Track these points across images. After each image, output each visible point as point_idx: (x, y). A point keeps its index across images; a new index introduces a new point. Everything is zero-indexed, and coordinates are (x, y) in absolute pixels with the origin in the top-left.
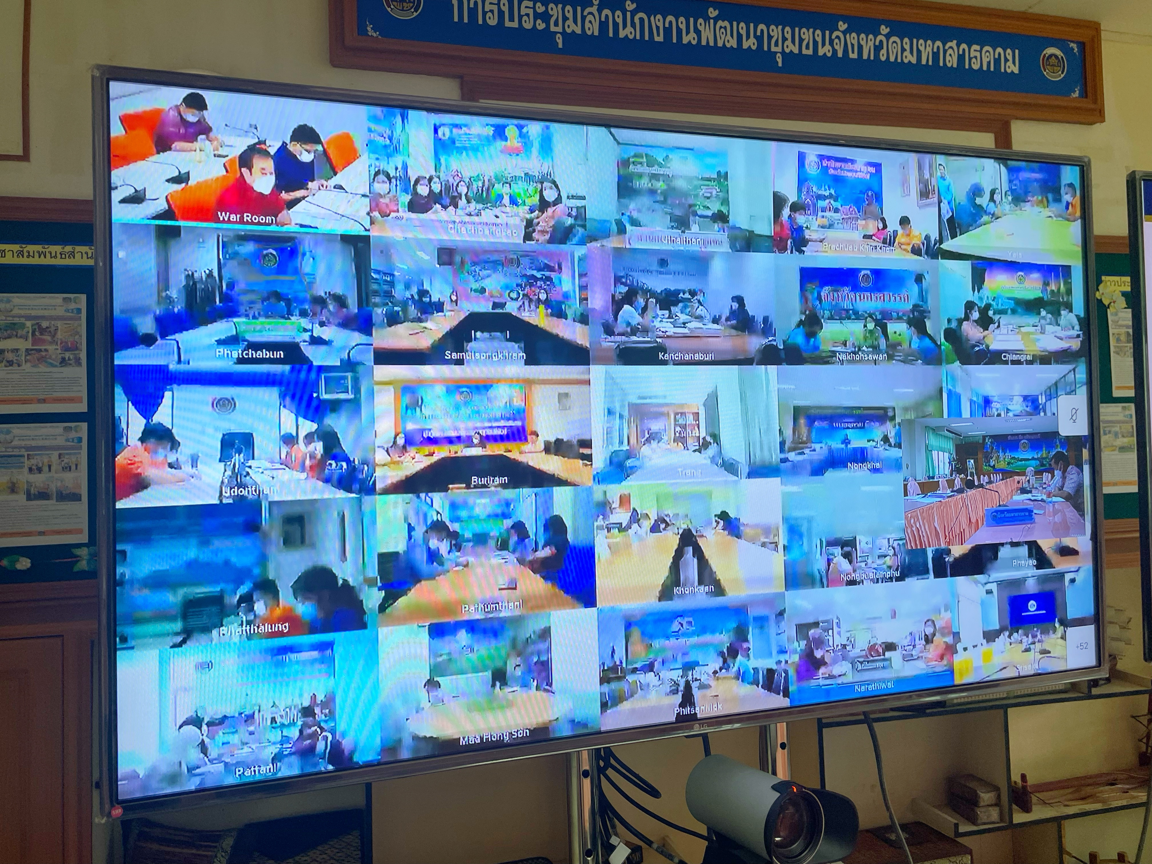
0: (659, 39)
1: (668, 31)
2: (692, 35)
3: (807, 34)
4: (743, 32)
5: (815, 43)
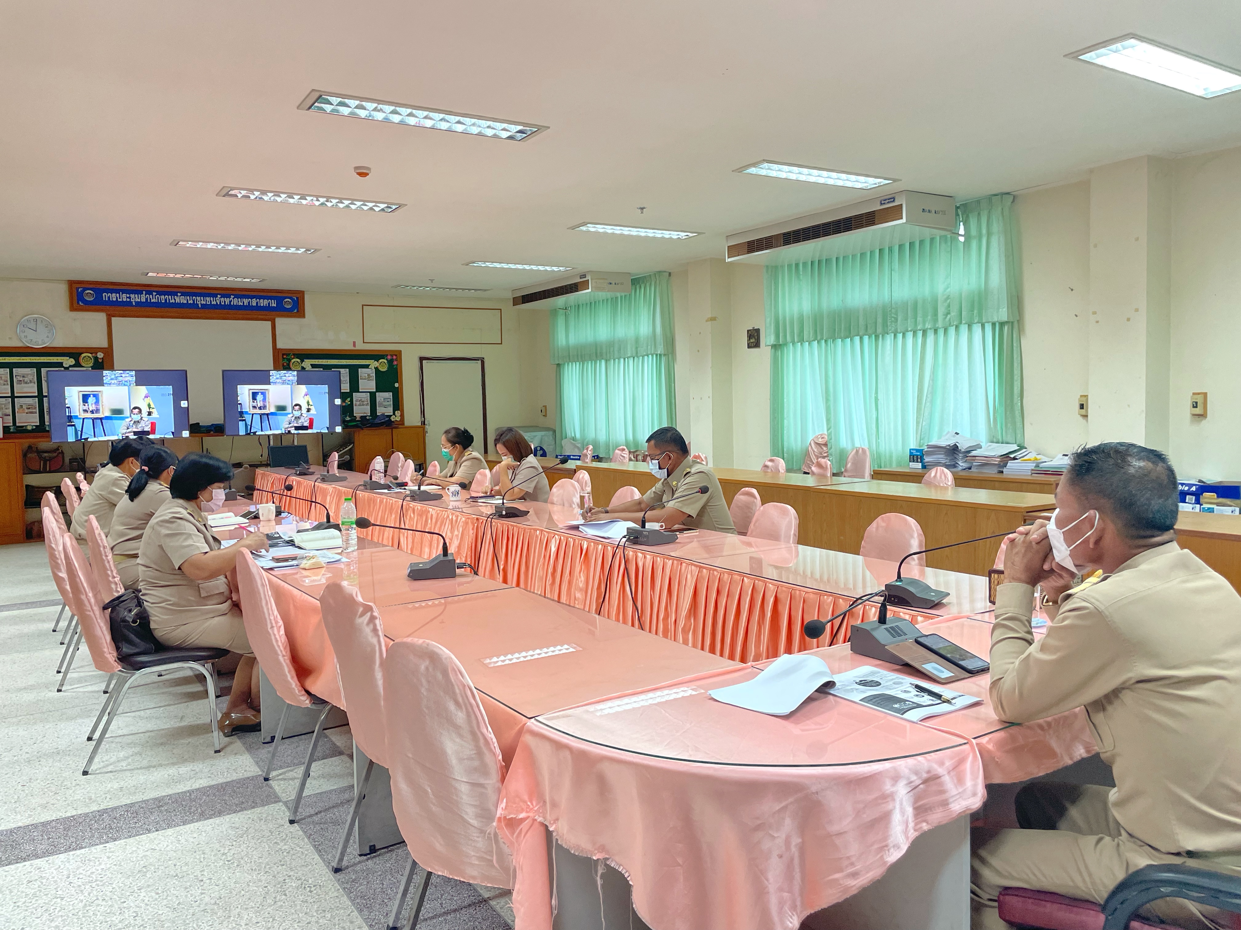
0: (164, 302)
1: (166, 300)
2: (173, 300)
3: (208, 299)
4: (189, 299)
5: (211, 301)
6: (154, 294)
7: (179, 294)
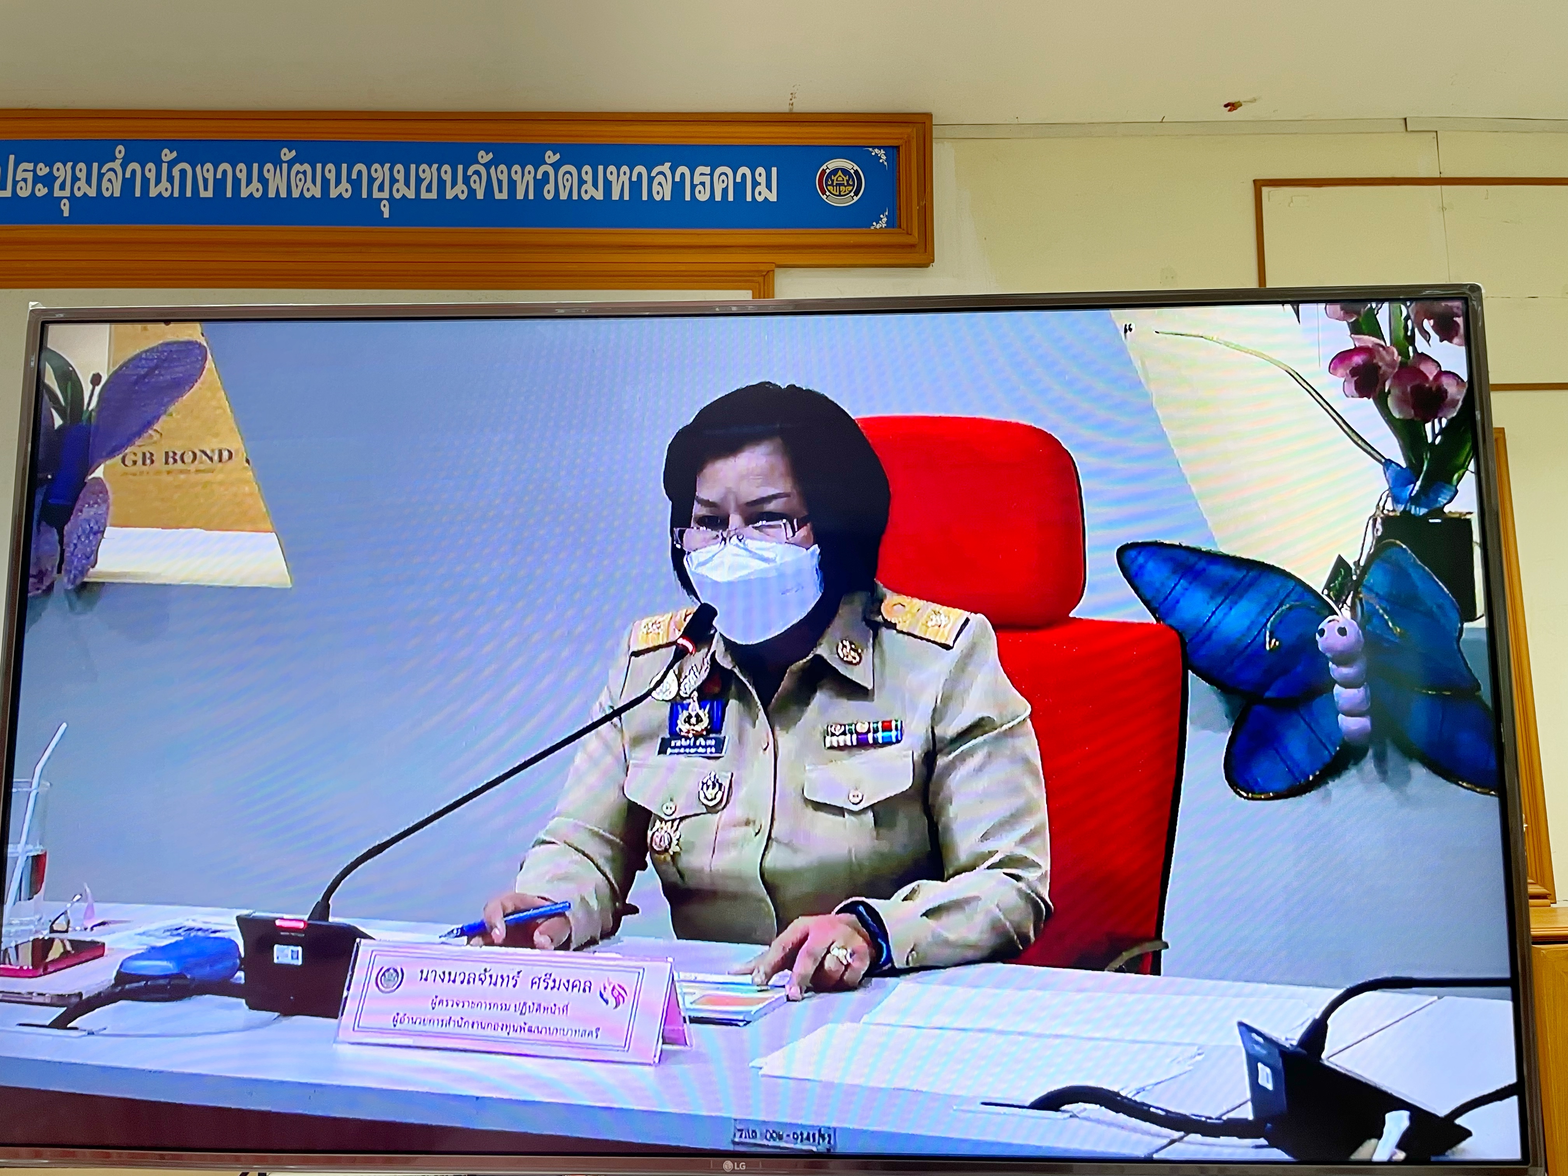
0: (209, 194)
1: (220, 184)
2: (256, 184)
3: (428, 173)
4: (332, 177)
5: (442, 183)
6: (168, 155)
7: (287, 154)
